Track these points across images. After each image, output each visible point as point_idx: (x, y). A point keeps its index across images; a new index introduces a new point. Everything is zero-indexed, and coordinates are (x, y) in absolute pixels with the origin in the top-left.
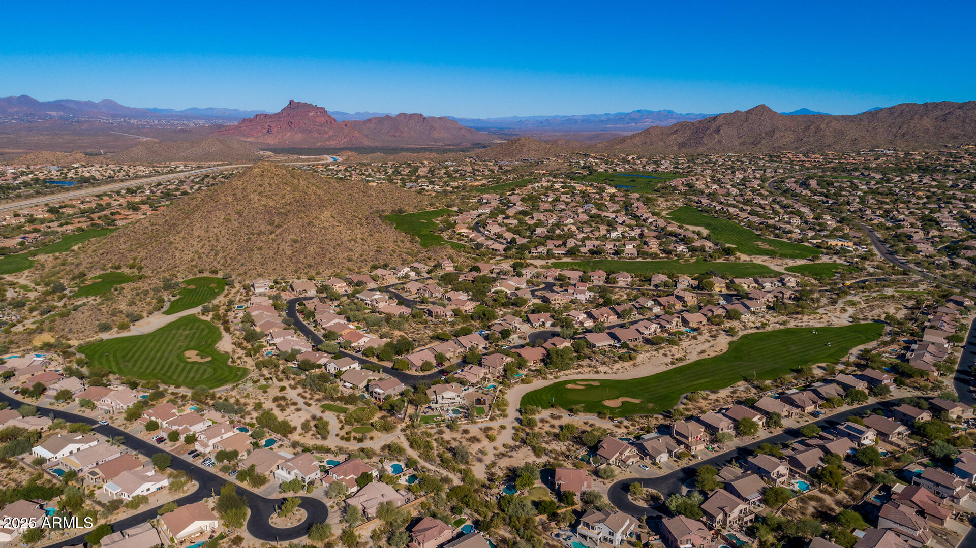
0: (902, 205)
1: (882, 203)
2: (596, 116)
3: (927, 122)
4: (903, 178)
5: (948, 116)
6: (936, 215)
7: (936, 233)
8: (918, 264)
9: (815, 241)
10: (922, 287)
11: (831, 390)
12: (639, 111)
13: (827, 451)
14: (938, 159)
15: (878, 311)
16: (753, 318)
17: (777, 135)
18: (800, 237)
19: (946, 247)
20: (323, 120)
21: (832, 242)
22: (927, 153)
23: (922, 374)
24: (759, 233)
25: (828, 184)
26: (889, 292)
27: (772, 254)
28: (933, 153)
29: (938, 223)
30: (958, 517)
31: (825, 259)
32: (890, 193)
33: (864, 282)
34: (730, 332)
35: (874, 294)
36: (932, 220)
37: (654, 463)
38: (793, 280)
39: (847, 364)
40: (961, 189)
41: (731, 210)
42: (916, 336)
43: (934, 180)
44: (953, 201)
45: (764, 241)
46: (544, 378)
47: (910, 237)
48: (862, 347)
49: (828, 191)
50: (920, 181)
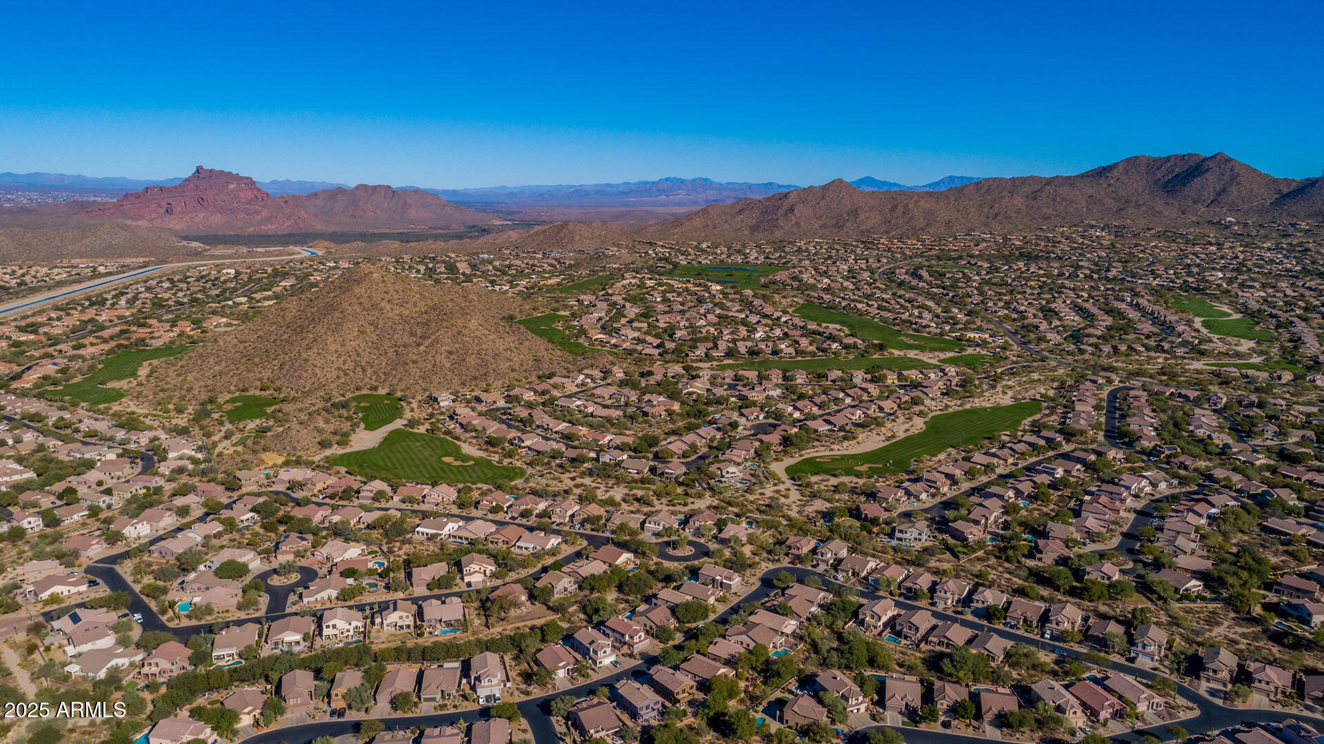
0: (1019, 296)
1: (1000, 294)
2: (612, 186)
3: (1018, 201)
4: (1011, 267)
5: (1039, 194)
6: (1053, 306)
7: (1058, 323)
8: (1051, 352)
9: (954, 335)
10: (1061, 371)
11: (1021, 447)
12: (667, 179)
13: (1035, 483)
14: (1038, 245)
15: (1031, 393)
16: (934, 403)
17: (862, 217)
18: (938, 331)
19: (1071, 336)
20: (249, 194)
21: (971, 335)
22: (1025, 238)
23: (1082, 432)
24: (897, 328)
25: (940, 275)
26: (1035, 376)
27: (922, 349)
28: (1031, 237)
29: (1057, 314)
30: (1128, 510)
31: (970, 351)
32: (1003, 284)
33: (1012, 369)
34: (921, 414)
35: (1024, 379)
36: (1050, 310)
37: (919, 500)
38: (952, 370)
39: (1024, 431)
40: (1068, 278)
41: (859, 306)
42: (1070, 407)
43: (1040, 268)
44: (1065, 291)
45: (907, 336)
46: (792, 457)
47: (1037, 327)
48: (1030, 419)
49: (943, 282)
50: (1028, 270)
